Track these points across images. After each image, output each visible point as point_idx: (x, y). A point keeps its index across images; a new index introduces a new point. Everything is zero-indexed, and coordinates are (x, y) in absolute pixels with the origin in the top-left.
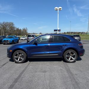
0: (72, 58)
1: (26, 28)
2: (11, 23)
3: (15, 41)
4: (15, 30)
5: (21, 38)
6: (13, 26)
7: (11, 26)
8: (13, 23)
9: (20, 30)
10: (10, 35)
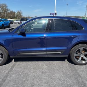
0: (84, 57)
1: (21, 11)
2: (4, 5)
3: (5, 25)
4: (9, 13)
5: (14, 22)
6: (6, 8)
7: (4, 8)
8: (6, 5)
9: (15, 13)
10: (4, 18)
